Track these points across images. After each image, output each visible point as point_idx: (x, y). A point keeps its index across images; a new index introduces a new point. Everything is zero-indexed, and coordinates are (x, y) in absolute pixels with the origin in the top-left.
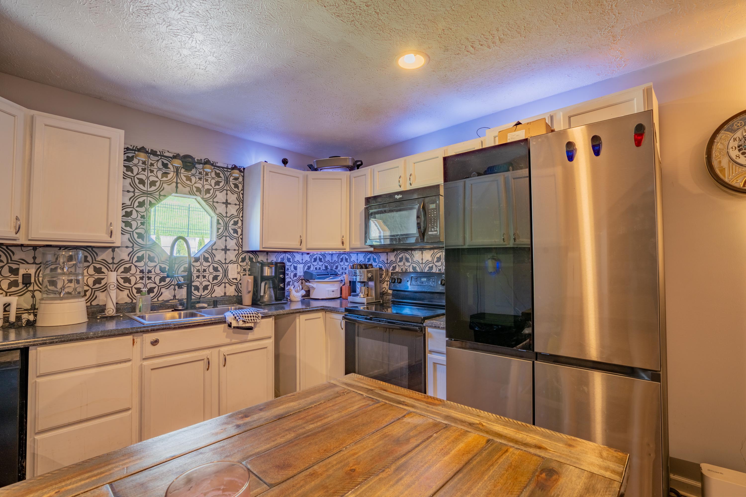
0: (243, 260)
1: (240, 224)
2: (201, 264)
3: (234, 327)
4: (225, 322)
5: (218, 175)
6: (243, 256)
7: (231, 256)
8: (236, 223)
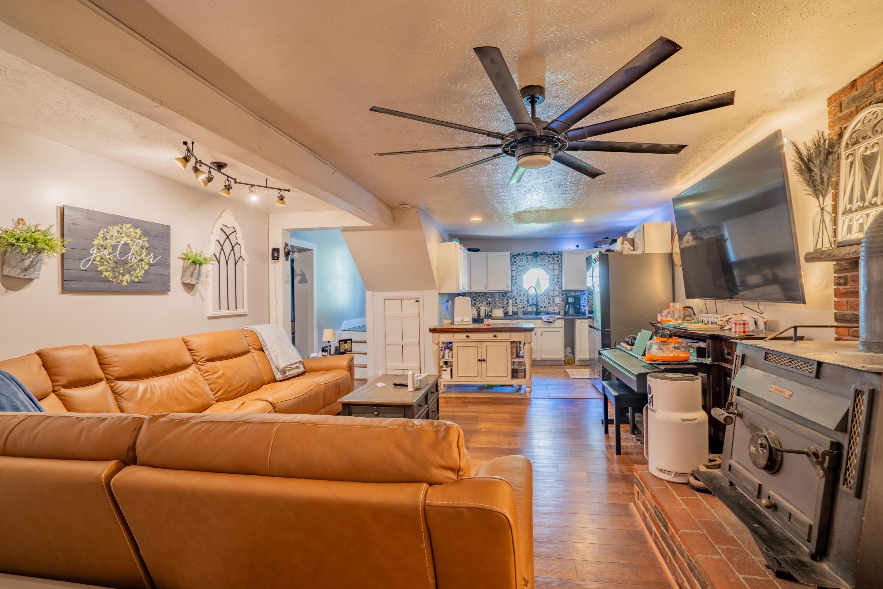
0: (562, 295)
1: (560, 278)
2: (543, 297)
3: (544, 321)
4: (541, 319)
5: (549, 257)
6: (562, 293)
7: (557, 293)
8: (558, 278)
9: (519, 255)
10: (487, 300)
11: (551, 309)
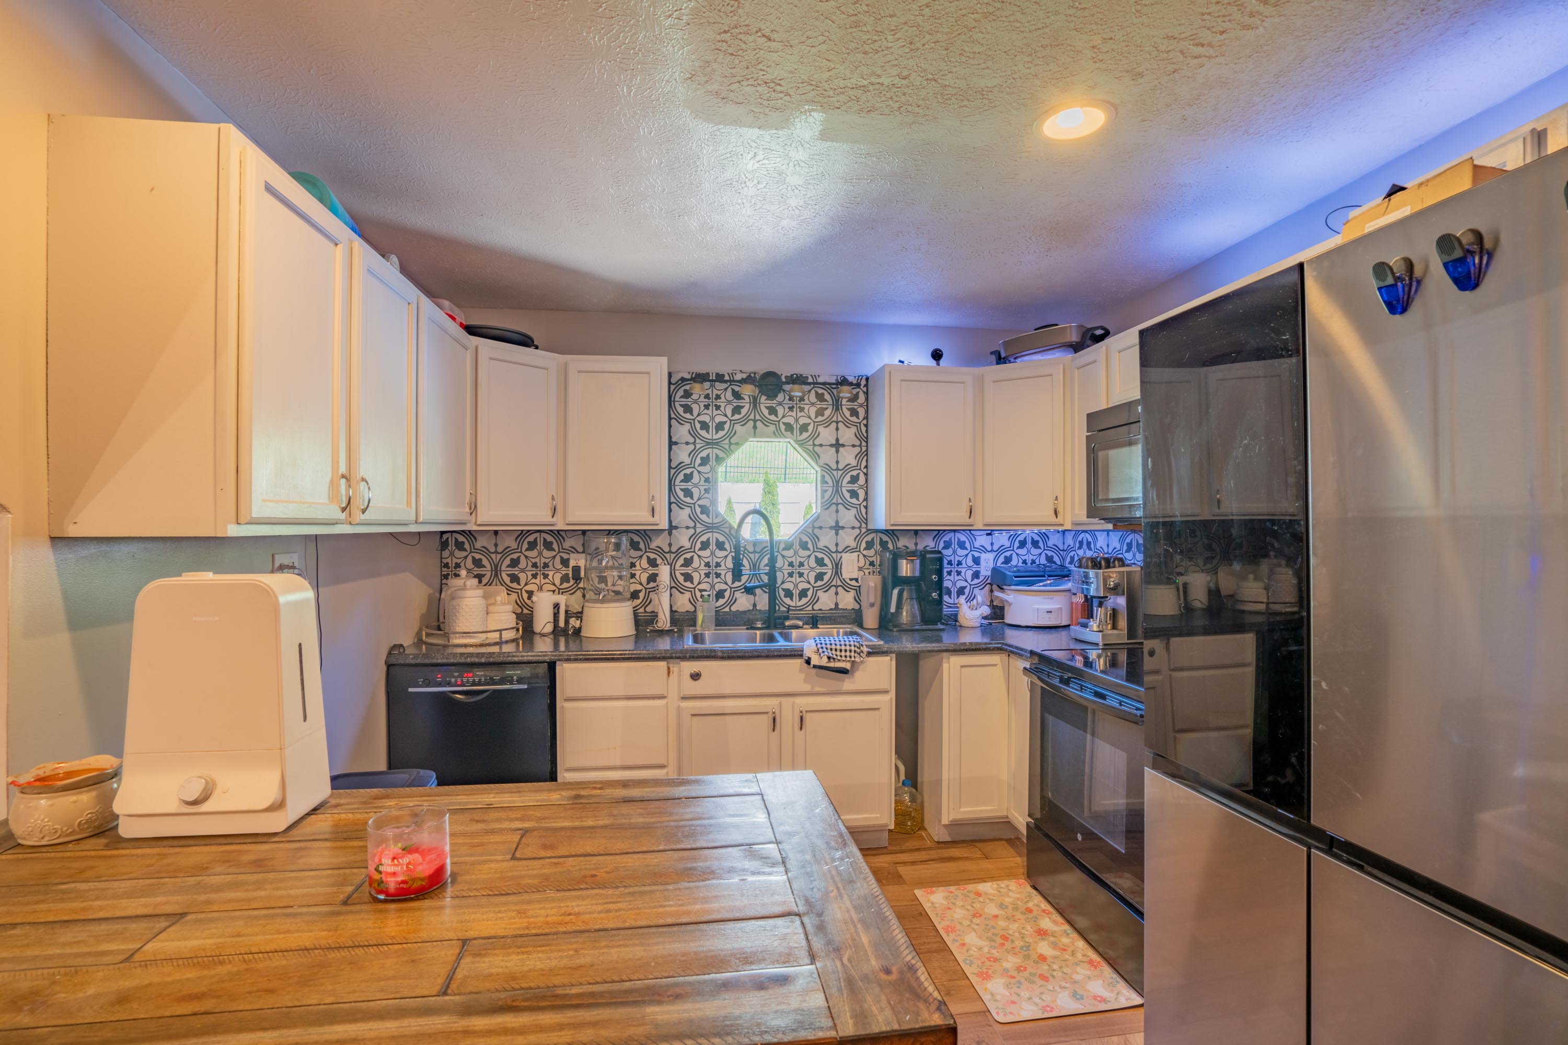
0: (870, 545)
1: (862, 480)
2: (796, 553)
3: (815, 667)
4: (801, 656)
5: (820, 397)
6: (869, 538)
7: (848, 538)
8: (854, 479)
9: (701, 378)
10: (565, 563)
11: (826, 601)
